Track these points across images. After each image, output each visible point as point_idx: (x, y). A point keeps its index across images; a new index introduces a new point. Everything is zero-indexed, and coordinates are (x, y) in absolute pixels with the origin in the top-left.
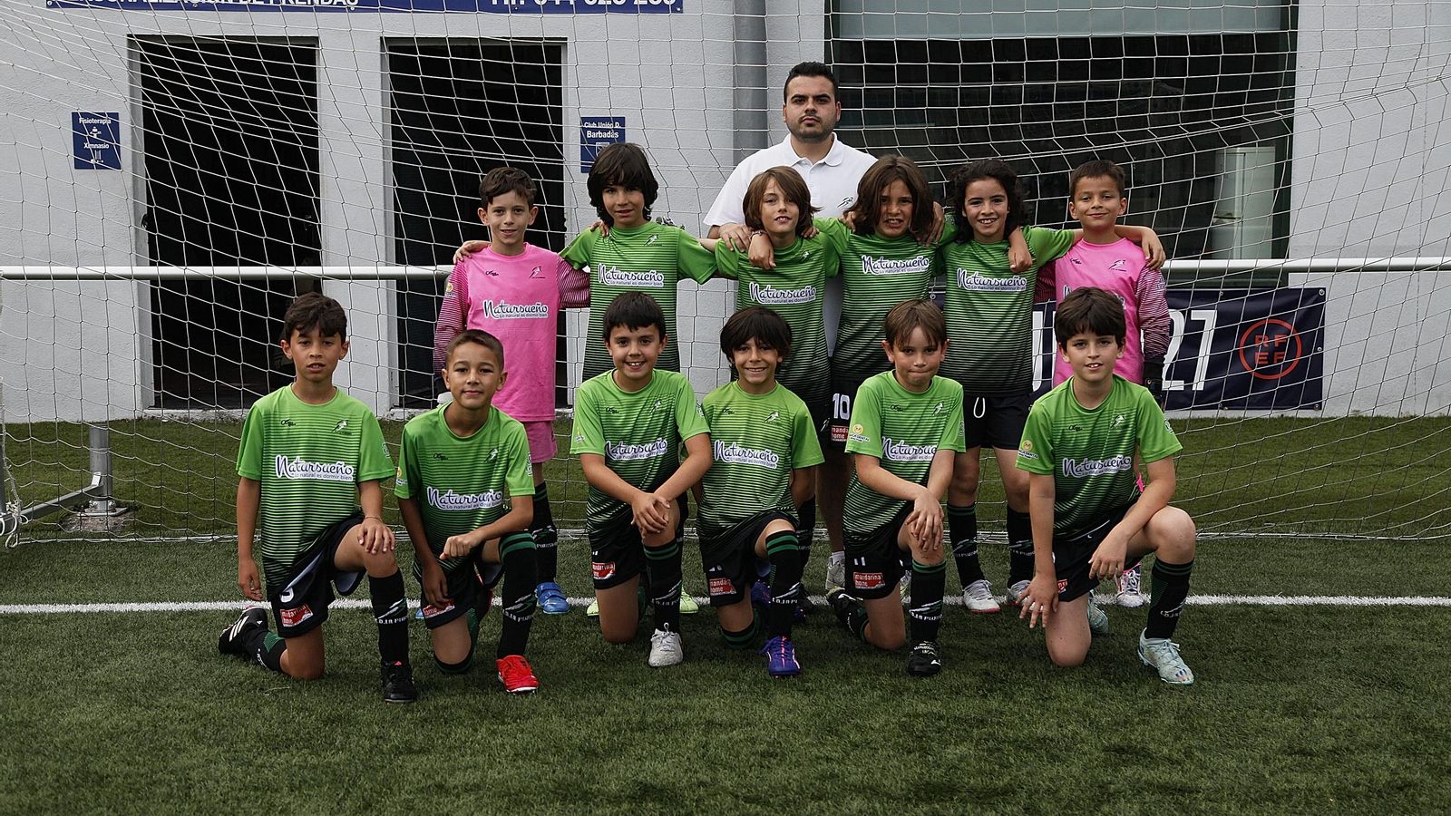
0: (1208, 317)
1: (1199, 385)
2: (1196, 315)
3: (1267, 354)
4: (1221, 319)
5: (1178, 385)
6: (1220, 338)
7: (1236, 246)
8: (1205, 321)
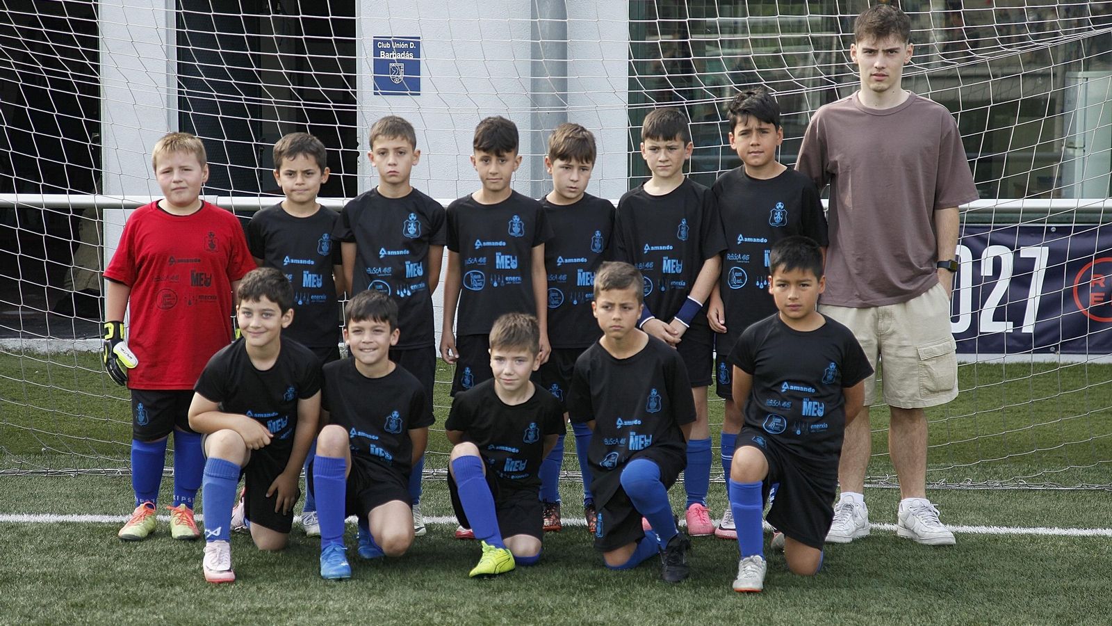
0: (1039, 254)
1: (1028, 327)
2: (1025, 253)
3: (1104, 294)
4: (1054, 256)
5: (1006, 327)
6: (1052, 276)
7: (1077, 183)
8: (1035, 258)
